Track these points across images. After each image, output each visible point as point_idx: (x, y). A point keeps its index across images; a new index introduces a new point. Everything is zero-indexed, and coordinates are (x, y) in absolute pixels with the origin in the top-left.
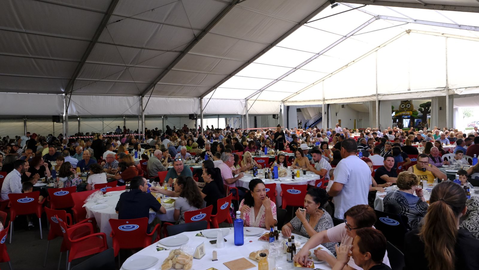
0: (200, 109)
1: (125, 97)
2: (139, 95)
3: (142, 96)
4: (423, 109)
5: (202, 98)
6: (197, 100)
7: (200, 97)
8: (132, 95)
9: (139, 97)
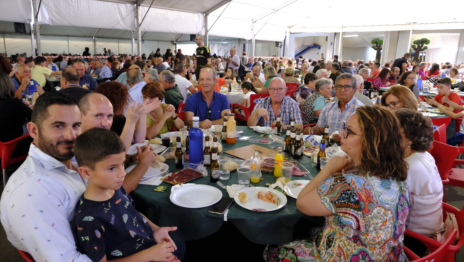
0: (204, 29)
1: (115, 4)
2: (133, 3)
3: (138, 4)
4: (416, 46)
5: (208, 15)
6: (201, 17)
7: (205, 13)
8: (124, 2)
9: (133, 5)
